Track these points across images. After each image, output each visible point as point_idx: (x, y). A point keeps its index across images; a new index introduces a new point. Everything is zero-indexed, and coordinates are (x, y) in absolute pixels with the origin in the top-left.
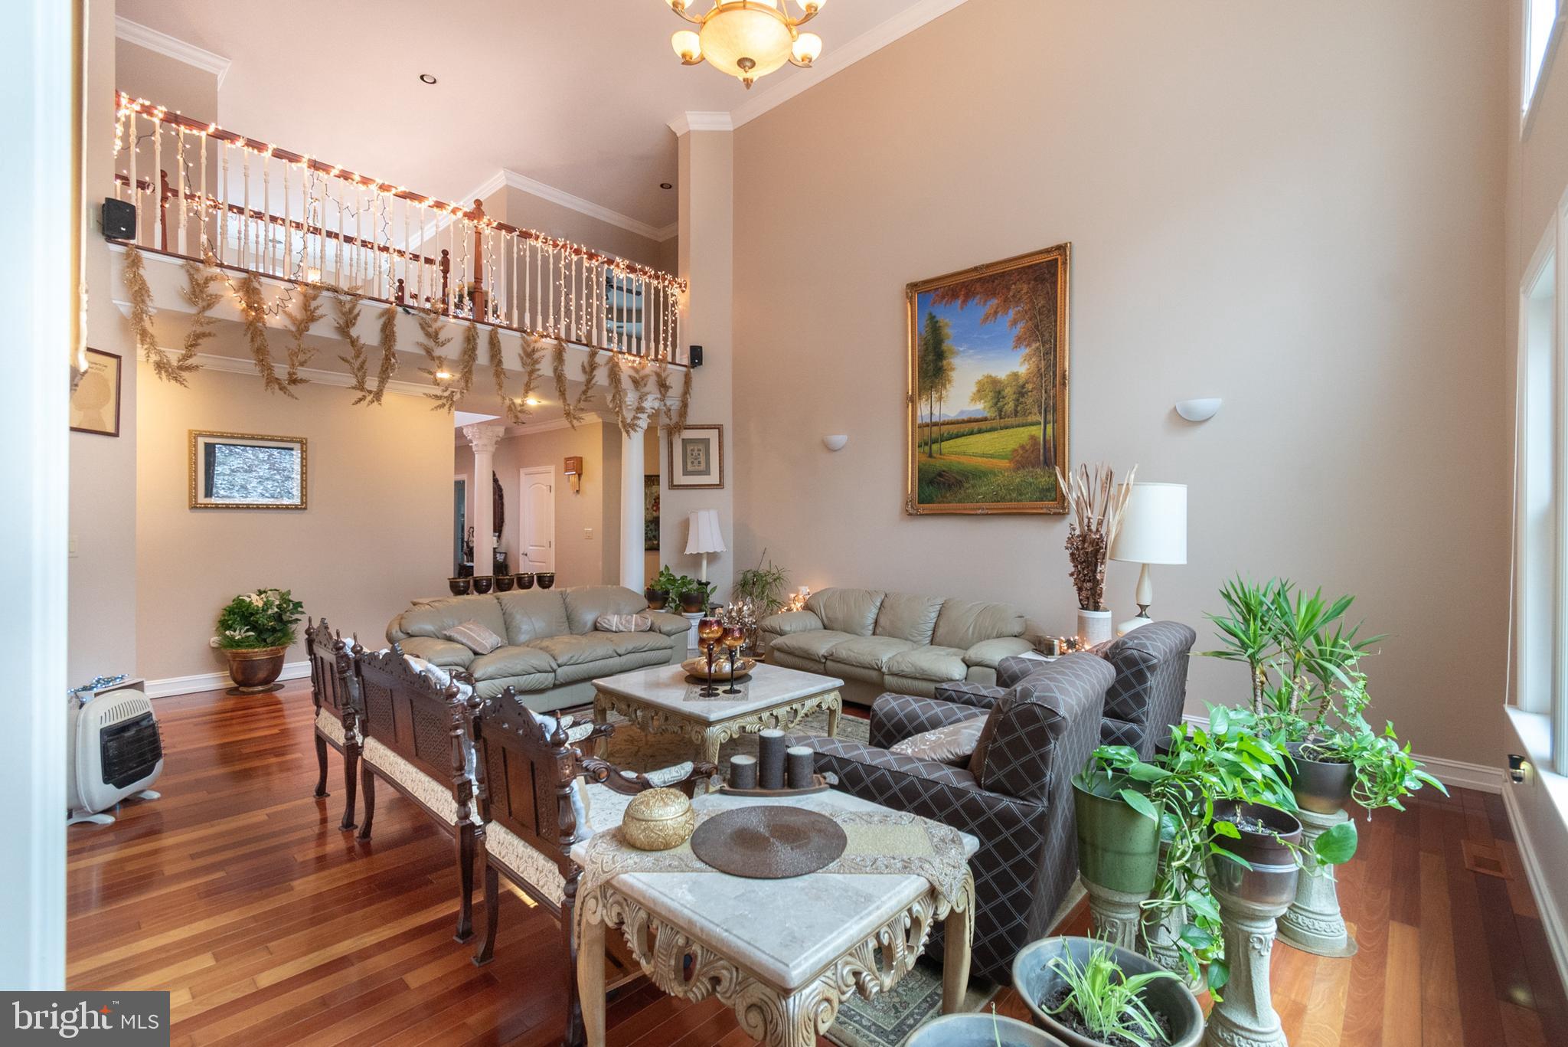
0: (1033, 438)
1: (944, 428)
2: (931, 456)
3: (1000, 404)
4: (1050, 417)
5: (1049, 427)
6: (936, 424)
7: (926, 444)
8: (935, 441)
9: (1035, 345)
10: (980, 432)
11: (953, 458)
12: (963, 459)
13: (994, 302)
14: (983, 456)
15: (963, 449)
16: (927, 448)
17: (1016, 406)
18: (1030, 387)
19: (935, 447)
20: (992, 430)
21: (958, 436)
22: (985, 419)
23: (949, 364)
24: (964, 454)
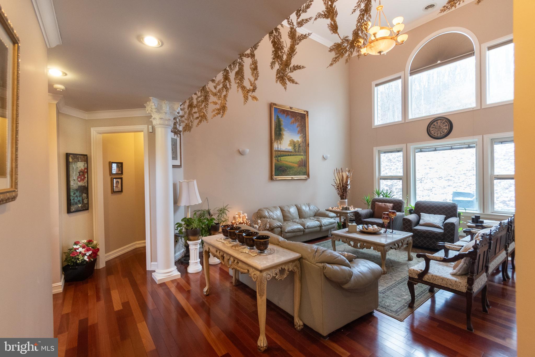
0: (302, 159)
1: (282, 153)
2: (278, 161)
3: (295, 148)
4: (305, 154)
5: (305, 156)
6: (279, 151)
7: (277, 157)
8: (279, 156)
9: (302, 134)
10: (291, 155)
11: (284, 162)
12: (287, 163)
13: (293, 119)
14: (291, 162)
15: (286, 160)
16: (277, 158)
17: (298, 150)
18: (301, 145)
19: (279, 158)
20: (293, 155)
21: (285, 156)
22: (292, 152)
23: (283, 133)
24: (287, 161)
